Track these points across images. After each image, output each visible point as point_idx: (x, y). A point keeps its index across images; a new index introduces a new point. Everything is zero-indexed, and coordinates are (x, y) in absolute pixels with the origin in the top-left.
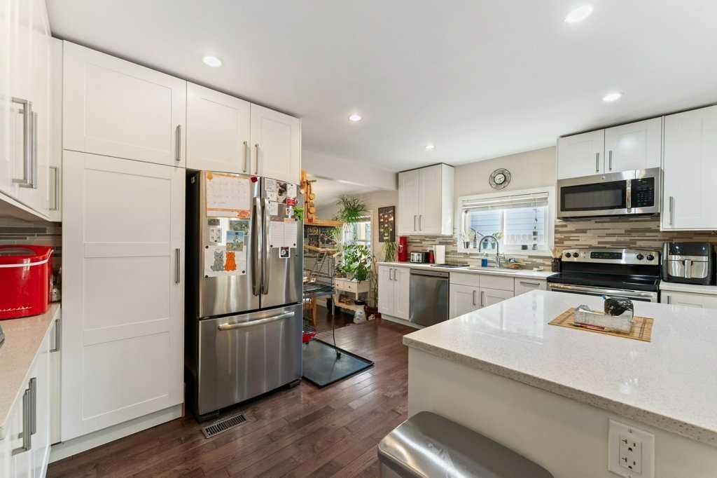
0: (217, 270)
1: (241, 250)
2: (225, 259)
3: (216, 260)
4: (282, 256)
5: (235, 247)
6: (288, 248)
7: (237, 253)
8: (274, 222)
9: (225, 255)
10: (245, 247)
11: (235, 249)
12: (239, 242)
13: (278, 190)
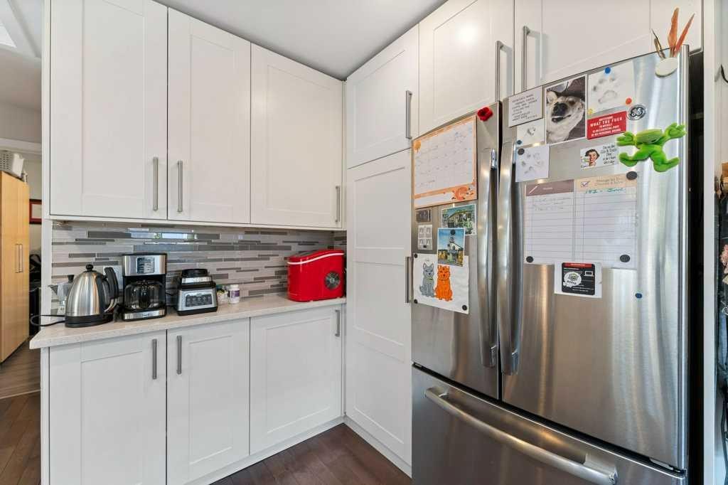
0: (427, 295)
1: (461, 264)
2: (435, 277)
3: (425, 276)
4: (565, 289)
5: (450, 257)
6: (592, 268)
7: (453, 269)
8: (538, 197)
9: (436, 271)
10: (466, 259)
11: (450, 263)
12: (457, 248)
13: (549, 109)
